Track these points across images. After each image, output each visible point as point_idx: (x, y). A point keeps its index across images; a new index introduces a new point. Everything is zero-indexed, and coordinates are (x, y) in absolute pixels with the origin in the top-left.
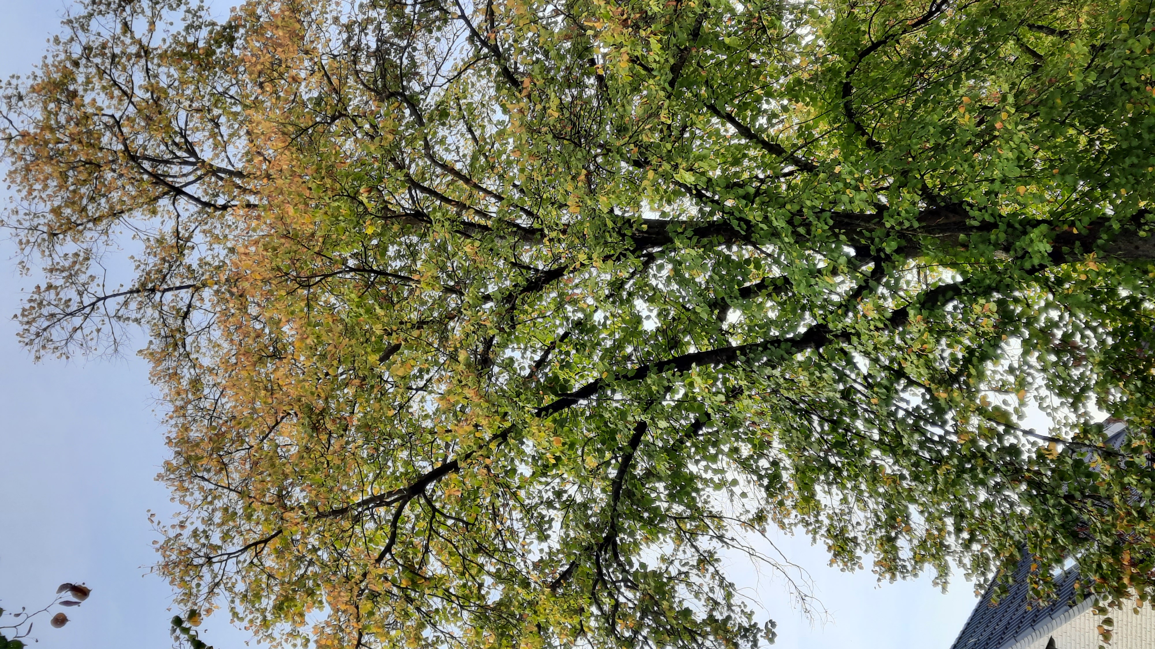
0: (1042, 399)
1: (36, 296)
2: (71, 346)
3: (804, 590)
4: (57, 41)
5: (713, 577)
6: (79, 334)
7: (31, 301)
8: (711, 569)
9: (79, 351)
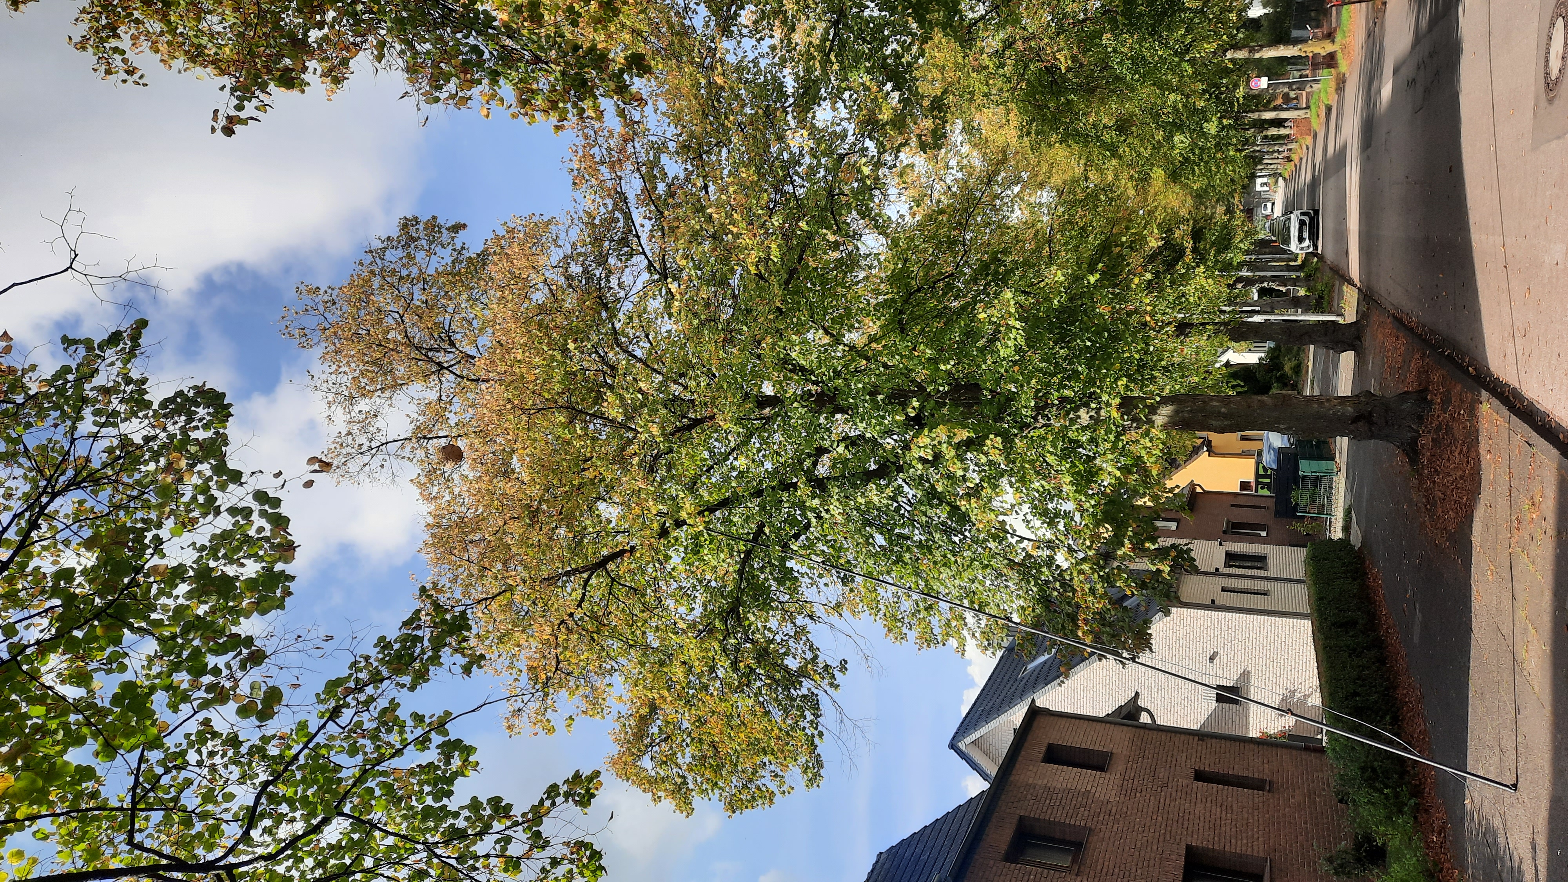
0: (1028, 522)
1: (338, 440)
2: (362, 476)
3: (867, 653)
4: (361, 264)
5: (805, 644)
6: (367, 468)
7: (334, 442)
8: (804, 638)
9: (367, 480)
